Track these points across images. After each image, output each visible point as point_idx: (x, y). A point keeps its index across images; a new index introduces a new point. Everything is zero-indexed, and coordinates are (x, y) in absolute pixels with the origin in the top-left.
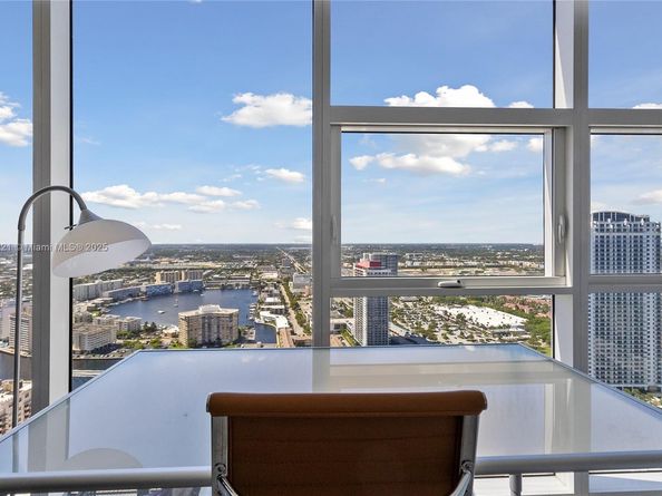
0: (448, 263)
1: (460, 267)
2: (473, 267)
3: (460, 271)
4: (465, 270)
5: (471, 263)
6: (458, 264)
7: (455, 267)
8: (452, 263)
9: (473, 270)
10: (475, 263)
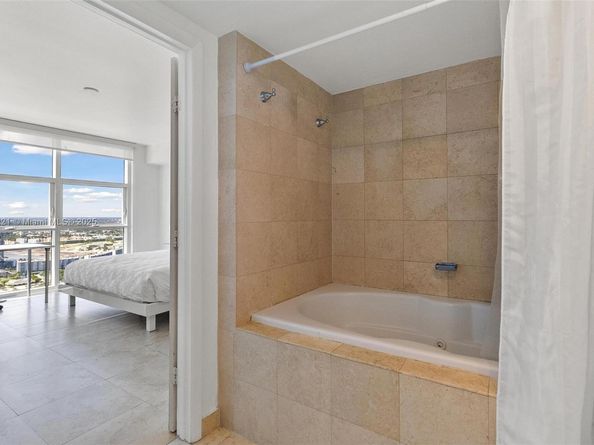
0: (74, 238)
1: (88, 241)
2: (101, 240)
3: (88, 245)
4: (94, 244)
5: (99, 237)
6: (86, 238)
7: (82, 242)
8: (79, 238)
9: (102, 244)
10: (104, 237)
